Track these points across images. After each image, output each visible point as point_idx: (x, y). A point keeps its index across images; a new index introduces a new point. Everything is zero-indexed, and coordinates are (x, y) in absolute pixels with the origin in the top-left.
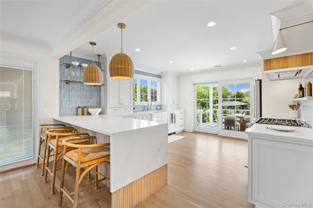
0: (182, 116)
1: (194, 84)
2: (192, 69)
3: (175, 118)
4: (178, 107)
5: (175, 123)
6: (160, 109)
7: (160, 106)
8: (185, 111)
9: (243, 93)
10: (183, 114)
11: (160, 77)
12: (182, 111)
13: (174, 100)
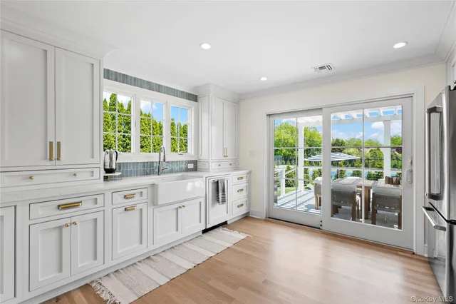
0: (243, 184)
1: (269, 115)
2: (264, 79)
3: (224, 191)
4: (236, 166)
5: (224, 201)
6: (195, 169)
7: (195, 162)
8: (250, 173)
9: (344, 140)
10: (245, 179)
11: (194, 98)
12: (242, 173)
13: (225, 150)
